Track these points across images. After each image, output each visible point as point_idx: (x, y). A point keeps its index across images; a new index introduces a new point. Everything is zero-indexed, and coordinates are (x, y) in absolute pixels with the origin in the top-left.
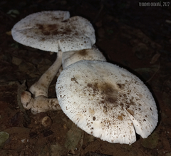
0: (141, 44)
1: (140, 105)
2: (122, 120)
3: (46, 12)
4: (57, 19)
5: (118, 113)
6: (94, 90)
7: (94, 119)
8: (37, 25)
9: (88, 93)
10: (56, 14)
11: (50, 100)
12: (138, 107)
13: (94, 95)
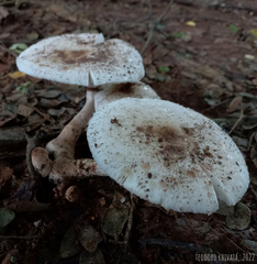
0: (212, 85)
1: (220, 157)
2: (194, 176)
3: (68, 35)
4: (86, 43)
5: (187, 168)
6: (148, 135)
7: (150, 176)
8: (55, 51)
9: (137, 140)
10: (84, 36)
11: (79, 161)
12: (217, 159)
13: (147, 143)
